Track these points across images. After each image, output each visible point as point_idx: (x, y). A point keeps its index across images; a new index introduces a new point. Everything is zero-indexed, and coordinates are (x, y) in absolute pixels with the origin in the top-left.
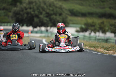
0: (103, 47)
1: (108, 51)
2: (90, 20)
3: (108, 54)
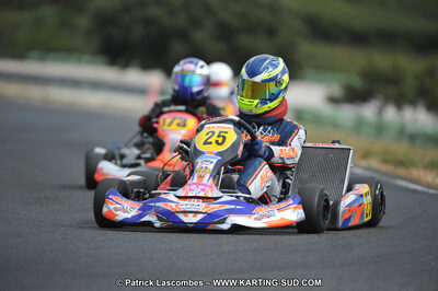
2: (382, 60)
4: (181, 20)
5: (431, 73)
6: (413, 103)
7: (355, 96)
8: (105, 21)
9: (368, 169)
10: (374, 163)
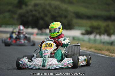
0: (108, 50)
1: (113, 53)
2: (95, 23)
3: (113, 57)
4: (42, 15)
5: (108, 26)
6: (104, 34)
7: (88, 33)
8: (21, 16)
9: (91, 51)
10: (93, 50)
